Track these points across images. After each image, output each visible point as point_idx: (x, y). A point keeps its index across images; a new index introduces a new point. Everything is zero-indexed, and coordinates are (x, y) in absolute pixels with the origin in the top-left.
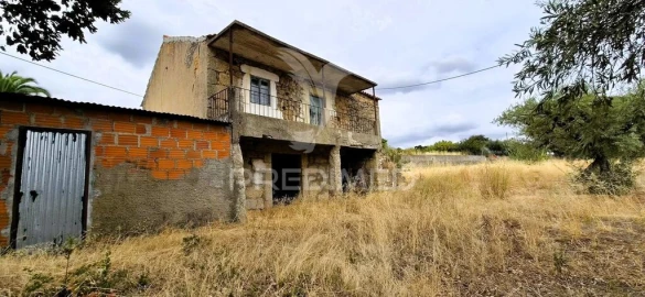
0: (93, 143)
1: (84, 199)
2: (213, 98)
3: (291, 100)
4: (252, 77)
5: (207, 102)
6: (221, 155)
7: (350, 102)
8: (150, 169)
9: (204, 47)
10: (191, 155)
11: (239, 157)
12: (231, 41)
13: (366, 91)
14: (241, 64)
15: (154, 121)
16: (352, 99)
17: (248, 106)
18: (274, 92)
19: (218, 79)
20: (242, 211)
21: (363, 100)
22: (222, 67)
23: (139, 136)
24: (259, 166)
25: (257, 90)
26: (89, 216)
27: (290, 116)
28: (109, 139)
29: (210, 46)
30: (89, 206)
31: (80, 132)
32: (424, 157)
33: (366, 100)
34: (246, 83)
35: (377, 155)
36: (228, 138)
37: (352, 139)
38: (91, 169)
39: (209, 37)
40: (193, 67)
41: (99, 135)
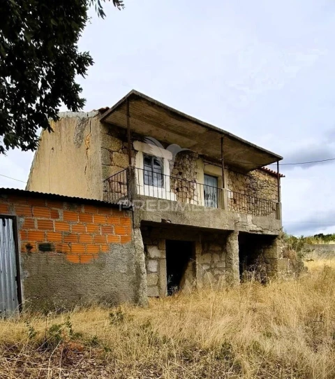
0: (19, 227)
1: (18, 279)
2: (108, 180)
3: (185, 180)
4: (144, 155)
5: (102, 185)
6: (124, 239)
7: (248, 181)
8: (65, 253)
9: (96, 123)
10: (99, 240)
11: (140, 243)
12: (128, 115)
13: (268, 167)
14: (133, 140)
15: (65, 206)
16: (251, 178)
17: (142, 188)
18: (167, 171)
19: (111, 159)
20: (144, 295)
21: (263, 177)
22: (115, 145)
23: (54, 220)
24: (154, 252)
25: (150, 169)
26: (22, 294)
27: (183, 199)
28: (30, 224)
29: (102, 121)
30: (22, 285)
31: (8, 217)
32: (327, 246)
33: (267, 178)
34: (139, 162)
35: (278, 242)
36: (129, 223)
37: (251, 224)
38: (20, 252)
39: (102, 111)
40: (84, 147)
41: (22, 219)
